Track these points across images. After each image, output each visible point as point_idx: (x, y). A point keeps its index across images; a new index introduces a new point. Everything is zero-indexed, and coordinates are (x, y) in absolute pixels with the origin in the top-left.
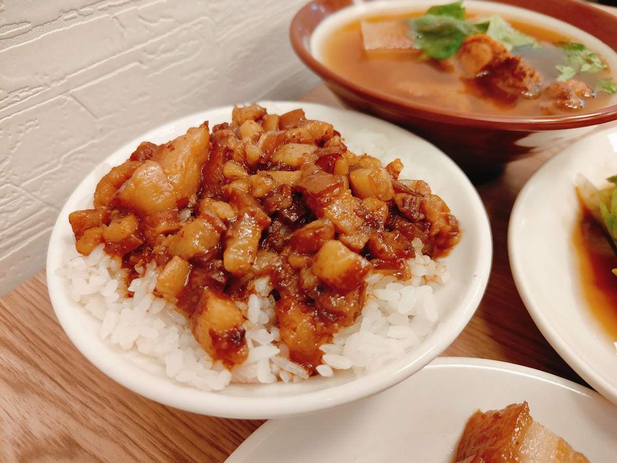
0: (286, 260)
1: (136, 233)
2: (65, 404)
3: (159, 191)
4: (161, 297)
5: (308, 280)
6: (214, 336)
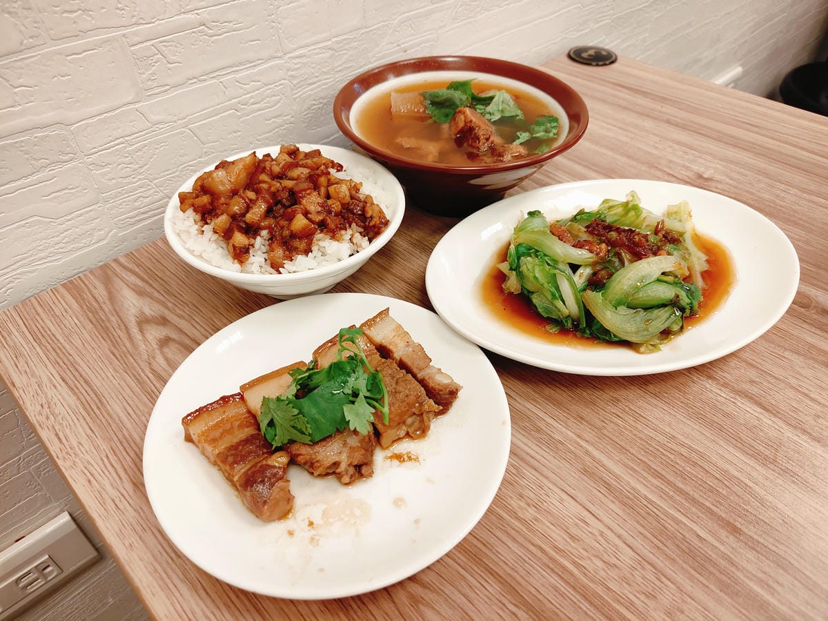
0: (278, 223)
1: (209, 203)
2: (164, 303)
3: (223, 183)
4: (217, 233)
5: (286, 233)
6: (234, 247)
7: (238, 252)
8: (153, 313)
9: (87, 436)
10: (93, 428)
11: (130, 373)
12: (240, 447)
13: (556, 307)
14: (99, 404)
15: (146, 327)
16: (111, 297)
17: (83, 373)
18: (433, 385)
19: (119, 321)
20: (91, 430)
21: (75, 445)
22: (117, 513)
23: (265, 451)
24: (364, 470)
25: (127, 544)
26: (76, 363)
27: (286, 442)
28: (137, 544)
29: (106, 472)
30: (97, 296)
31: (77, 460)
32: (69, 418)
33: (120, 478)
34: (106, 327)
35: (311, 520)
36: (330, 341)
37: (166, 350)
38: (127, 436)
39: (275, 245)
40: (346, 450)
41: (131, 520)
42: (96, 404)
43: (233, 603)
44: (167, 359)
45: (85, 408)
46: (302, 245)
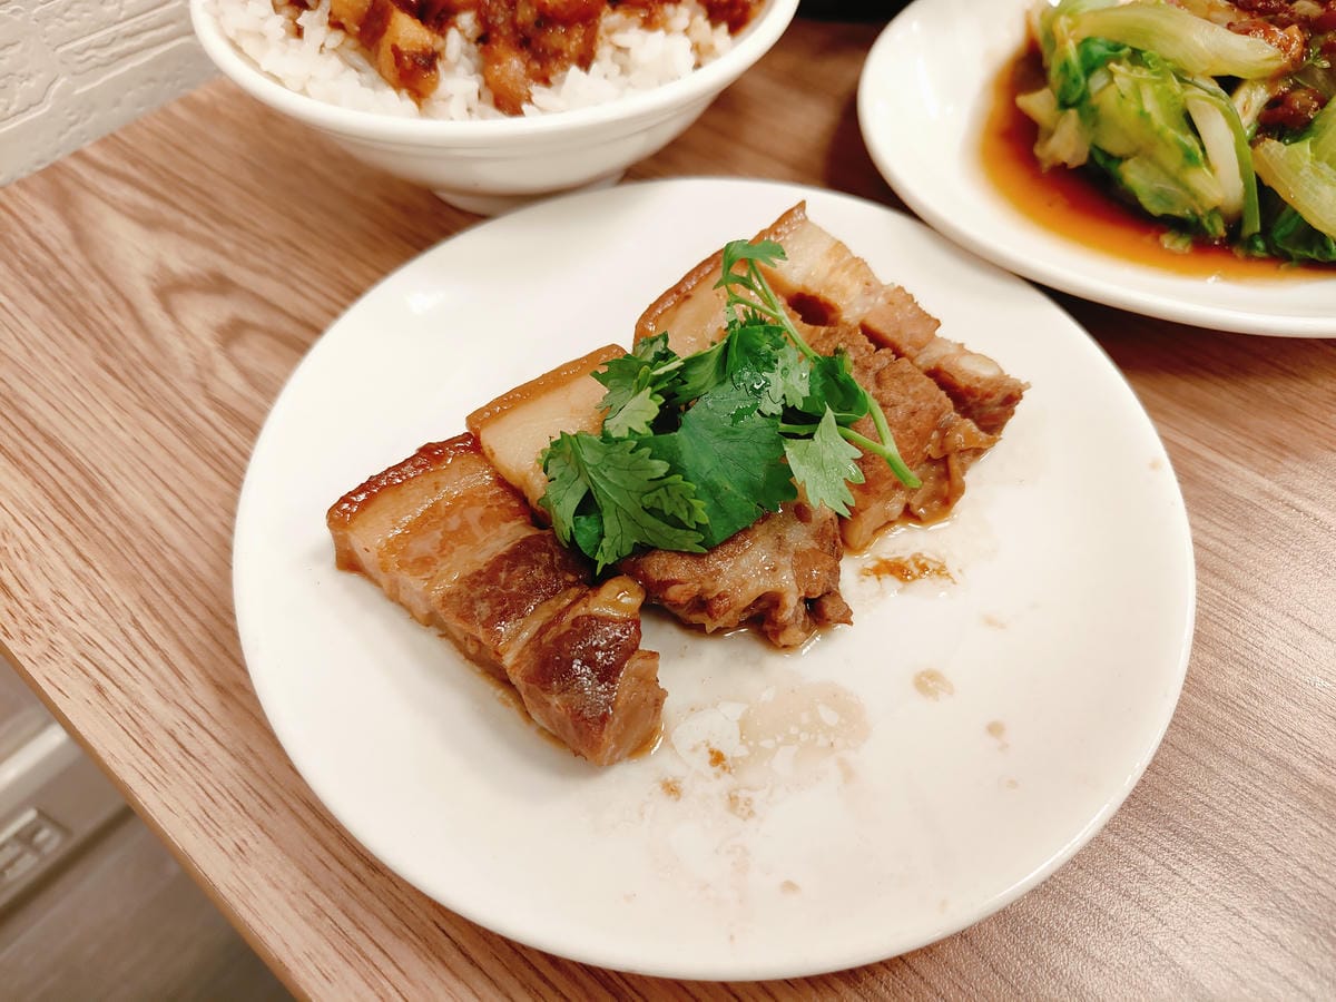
4: (340, 27)
6: (396, 56)
7: (409, 65)
8: (191, 269)
9: (74, 573)
10: (86, 553)
11: (158, 414)
12: (503, 575)
13: (1187, 188)
14: (92, 493)
15: (178, 300)
16: (81, 239)
17: (40, 422)
18: (968, 383)
19: (111, 292)
20: (84, 559)
21: (48, 601)
22: (187, 766)
23: (570, 578)
24: (829, 608)
25: (230, 847)
26: (17, 396)
27: (627, 550)
28: (257, 844)
29: (138, 660)
30: (44, 237)
31: (58, 637)
32: (19, 533)
33: (180, 676)
34: (80, 307)
35: (717, 747)
36: (676, 290)
37: (238, 351)
38: (179, 566)
39: (499, 48)
40: (785, 561)
41: (229, 782)
42: (85, 494)
43: (545, 980)
44: (245, 373)
45: (57, 506)
46: (574, 43)
